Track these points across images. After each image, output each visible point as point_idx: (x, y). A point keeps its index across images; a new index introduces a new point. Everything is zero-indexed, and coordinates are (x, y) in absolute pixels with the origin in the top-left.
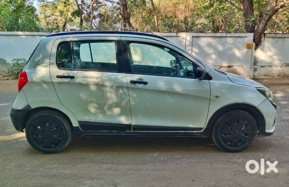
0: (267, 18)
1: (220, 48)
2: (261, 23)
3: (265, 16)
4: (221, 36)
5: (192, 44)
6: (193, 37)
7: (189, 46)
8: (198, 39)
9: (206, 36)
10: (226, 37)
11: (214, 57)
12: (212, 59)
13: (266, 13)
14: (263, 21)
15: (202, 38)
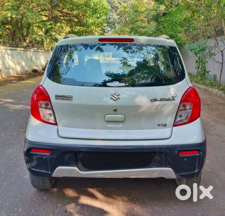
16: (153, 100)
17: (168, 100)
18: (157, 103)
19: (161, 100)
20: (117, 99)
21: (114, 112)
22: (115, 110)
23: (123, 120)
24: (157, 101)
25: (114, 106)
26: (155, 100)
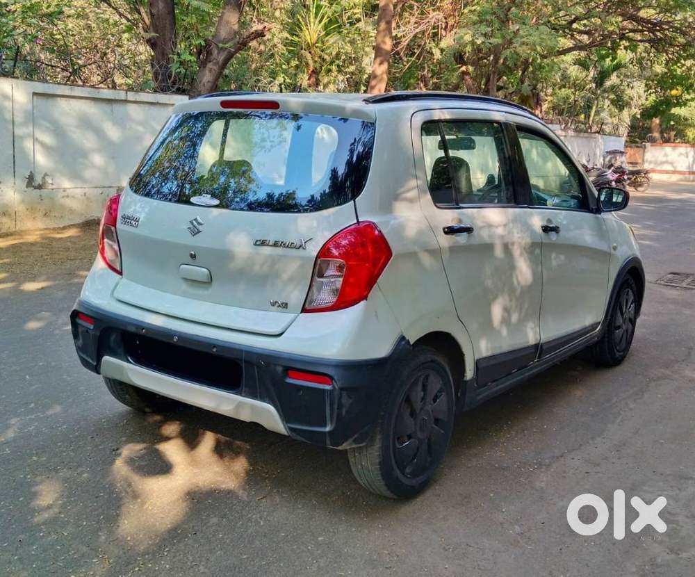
0: (221, 58)
1: (113, 133)
2: (207, 71)
3: (216, 52)
4: (113, 98)
5: (32, 118)
6: (35, 94)
7: (25, 124)
8: (51, 101)
9: (73, 94)
10: (126, 101)
11: (98, 159)
12: (94, 166)
13: (221, 45)
14: (210, 65)
15: (59, 99)
16: (258, 243)
17: (291, 246)
18: (266, 250)
19: (276, 244)
20: (196, 233)
21: (190, 260)
22: (193, 256)
23: (205, 279)
24: (268, 245)
25: (193, 248)
26: (263, 243)
